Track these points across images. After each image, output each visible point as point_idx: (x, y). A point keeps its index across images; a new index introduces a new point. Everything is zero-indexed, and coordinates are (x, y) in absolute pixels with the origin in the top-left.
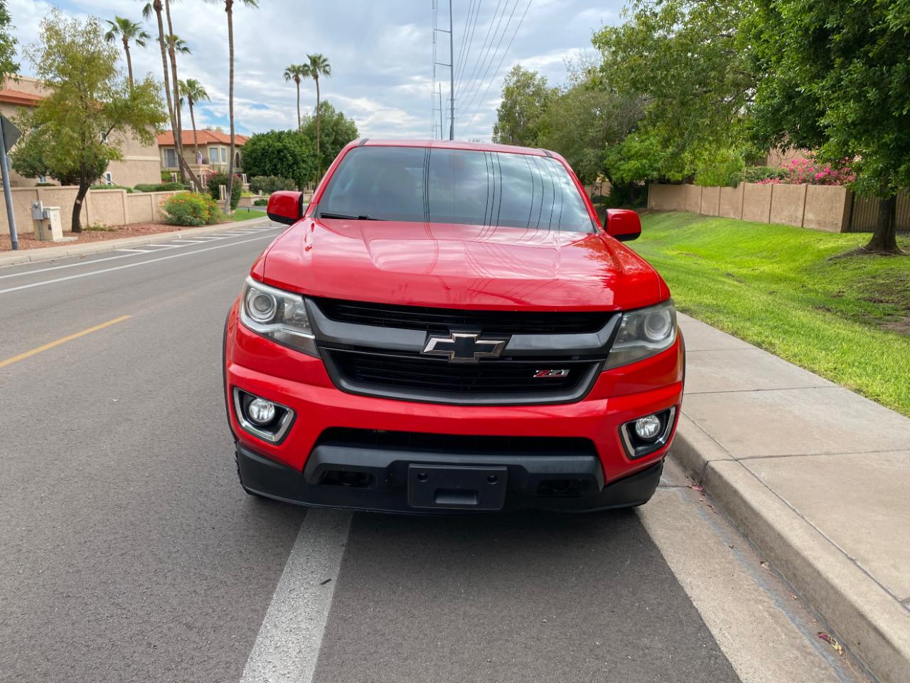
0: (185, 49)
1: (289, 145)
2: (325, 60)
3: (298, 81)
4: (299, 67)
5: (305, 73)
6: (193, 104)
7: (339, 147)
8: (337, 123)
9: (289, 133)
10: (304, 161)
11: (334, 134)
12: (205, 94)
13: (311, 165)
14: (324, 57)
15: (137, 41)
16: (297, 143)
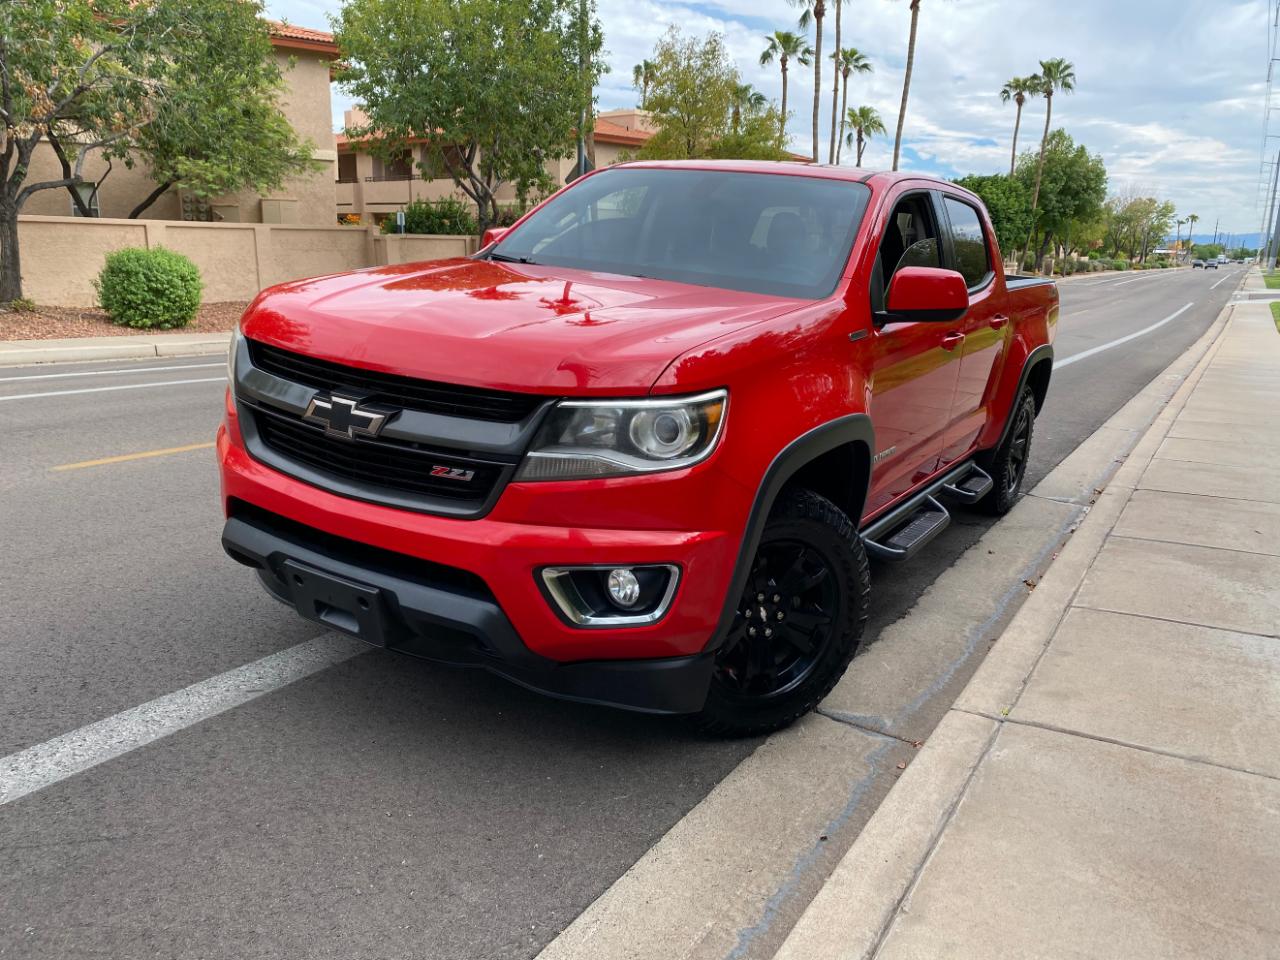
0: (865, 66)
1: (990, 196)
2: (1067, 67)
3: (1020, 101)
4: (1025, 82)
5: (1033, 90)
6: (862, 140)
7: (1070, 198)
8: (1072, 163)
9: (995, 180)
10: (1009, 220)
11: (1065, 178)
12: (881, 125)
13: (1020, 225)
14: (1067, 63)
15: (799, 59)
16: (1004, 193)
